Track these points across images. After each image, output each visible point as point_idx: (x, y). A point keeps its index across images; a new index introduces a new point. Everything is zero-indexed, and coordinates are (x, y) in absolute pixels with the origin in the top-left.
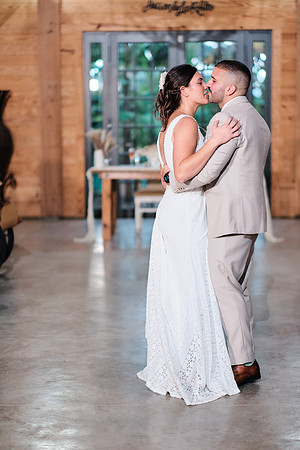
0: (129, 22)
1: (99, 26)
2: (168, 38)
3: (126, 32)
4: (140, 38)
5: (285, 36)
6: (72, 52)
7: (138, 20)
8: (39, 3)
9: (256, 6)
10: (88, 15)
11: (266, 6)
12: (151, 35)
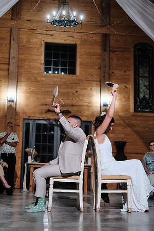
0: (40, 116)
1: (29, 117)
2: (54, 123)
3: (39, 120)
4: (44, 122)
6: (19, 126)
7: (44, 116)
8: (8, 107)
9: (86, 113)
10: (26, 113)
11: (90, 113)
12: (48, 121)
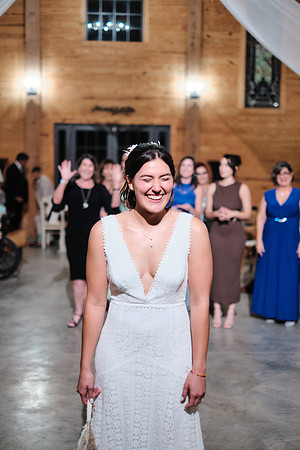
0: (83, 118)
5: (179, 129)
6: (47, 135)
7: (89, 117)
11: (167, 111)
12: (96, 127)
